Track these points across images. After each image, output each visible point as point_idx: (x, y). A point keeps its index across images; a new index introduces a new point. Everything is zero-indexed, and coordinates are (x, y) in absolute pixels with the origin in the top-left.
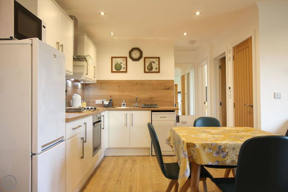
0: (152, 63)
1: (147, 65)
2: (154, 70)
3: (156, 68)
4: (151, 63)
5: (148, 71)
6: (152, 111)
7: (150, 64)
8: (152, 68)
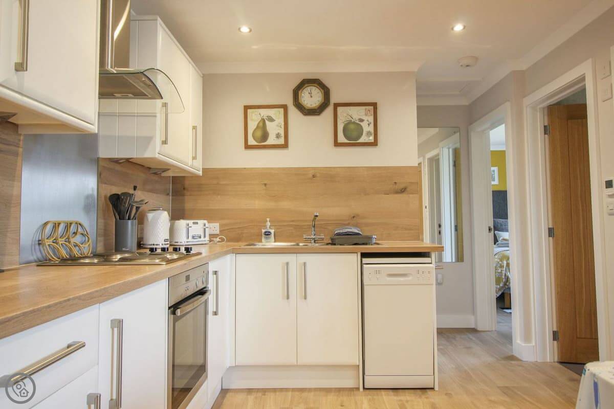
0: (267, 122)
1: (252, 126)
2: (271, 140)
3: (278, 136)
4: (263, 121)
5: (255, 143)
6: (364, 255)
7: (261, 124)
8: (265, 136)
